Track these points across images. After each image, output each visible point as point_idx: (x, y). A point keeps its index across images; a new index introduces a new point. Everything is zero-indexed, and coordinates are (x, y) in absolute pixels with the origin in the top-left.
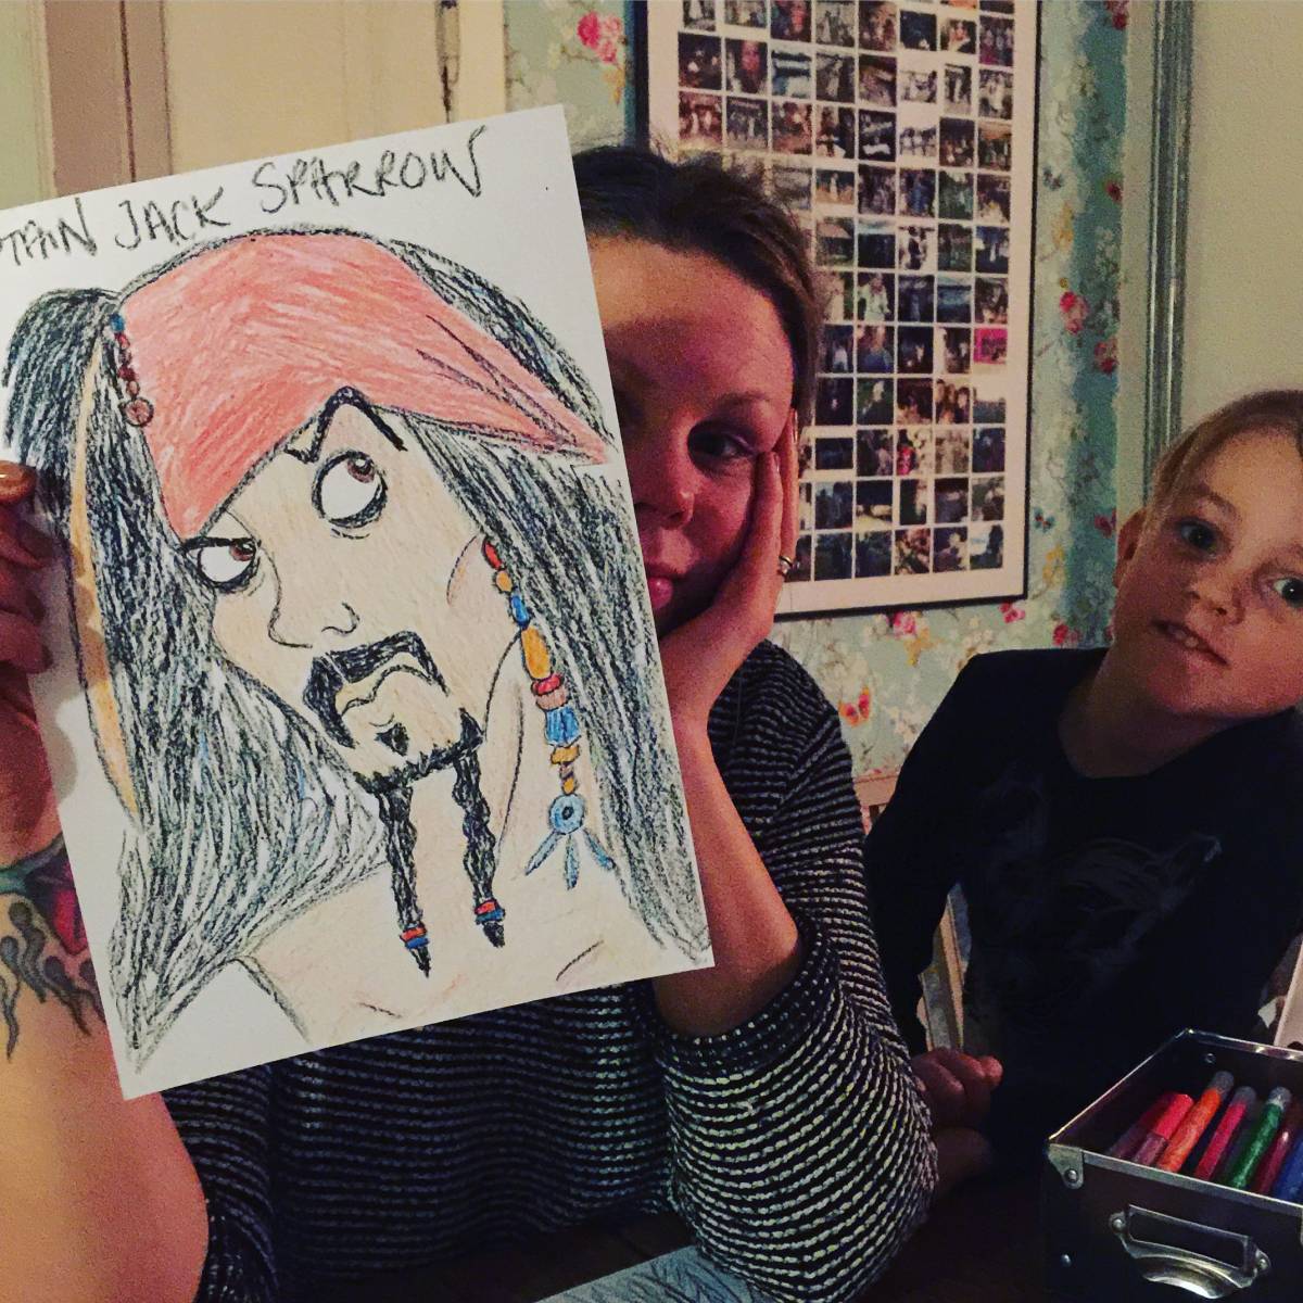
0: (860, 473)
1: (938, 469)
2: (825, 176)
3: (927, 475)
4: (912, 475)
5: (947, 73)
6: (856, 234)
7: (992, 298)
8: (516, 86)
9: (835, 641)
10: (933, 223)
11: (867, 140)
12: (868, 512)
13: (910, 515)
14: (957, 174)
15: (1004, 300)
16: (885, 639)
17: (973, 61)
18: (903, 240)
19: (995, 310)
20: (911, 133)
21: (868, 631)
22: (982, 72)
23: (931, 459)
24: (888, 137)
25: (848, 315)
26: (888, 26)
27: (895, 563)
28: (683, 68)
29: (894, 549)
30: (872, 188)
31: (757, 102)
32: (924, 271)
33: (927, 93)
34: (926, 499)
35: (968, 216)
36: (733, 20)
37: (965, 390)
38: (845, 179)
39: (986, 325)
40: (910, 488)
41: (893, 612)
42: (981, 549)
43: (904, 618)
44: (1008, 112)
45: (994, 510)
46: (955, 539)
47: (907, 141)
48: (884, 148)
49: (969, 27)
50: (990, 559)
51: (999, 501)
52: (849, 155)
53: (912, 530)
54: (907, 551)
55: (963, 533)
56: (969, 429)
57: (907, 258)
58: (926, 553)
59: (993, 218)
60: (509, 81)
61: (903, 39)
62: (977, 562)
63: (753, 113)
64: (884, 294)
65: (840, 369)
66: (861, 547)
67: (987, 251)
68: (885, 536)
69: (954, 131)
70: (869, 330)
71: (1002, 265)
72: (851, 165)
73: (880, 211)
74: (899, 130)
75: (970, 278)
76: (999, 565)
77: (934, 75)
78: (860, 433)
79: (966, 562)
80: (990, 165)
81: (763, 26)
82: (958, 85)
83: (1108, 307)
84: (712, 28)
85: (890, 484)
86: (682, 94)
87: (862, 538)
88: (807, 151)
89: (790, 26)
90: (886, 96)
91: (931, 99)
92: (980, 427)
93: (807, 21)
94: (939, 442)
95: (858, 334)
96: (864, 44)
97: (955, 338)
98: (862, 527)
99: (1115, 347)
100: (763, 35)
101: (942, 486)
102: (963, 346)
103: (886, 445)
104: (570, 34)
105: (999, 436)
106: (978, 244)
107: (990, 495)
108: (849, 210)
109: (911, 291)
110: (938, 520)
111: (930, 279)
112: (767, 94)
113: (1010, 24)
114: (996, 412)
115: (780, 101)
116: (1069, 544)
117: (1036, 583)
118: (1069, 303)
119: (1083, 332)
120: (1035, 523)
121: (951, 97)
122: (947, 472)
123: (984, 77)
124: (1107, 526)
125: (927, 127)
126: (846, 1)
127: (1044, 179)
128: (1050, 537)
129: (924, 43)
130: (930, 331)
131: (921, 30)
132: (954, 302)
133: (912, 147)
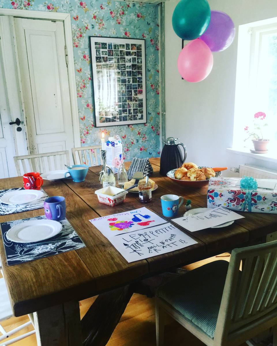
0: (123, 108)
1: (133, 108)
3: (132, 108)
4: (130, 108)
6: (121, 79)
7: (140, 86)
8: (76, 64)
9: (121, 129)
10: (131, 77)
11: (121, 68)
12: (124, 113)
13: (130, 113)
14: (135, 71)
15: (142, 86)
16: (128, 129)
18: (127, 80)
19: (141, 87)
20: (128, 66)
21: (125, 128)
22: (137, 58)
23: (132, 106)
24: (125, 67)
25: (120, 89)
26: (124, 53)
27: (128, 119)
28: (97, 61)
29: (128, 118)
30: (123, 74)
33: (130, 61)
34: (132, 111)
35: (136, 76)
36: (103, 54)
37: (137, 98)
38: (119, 73)
39: (139, 89)
40: (130, 110)
41: (129, 125)
42: (140, 117)
44: (141, 62)
45: (142, 112)
46: (136, 116)
47: (127, 67)
48: (124, 68)
49: (135, 52)
51: (142, 111)
52: (119, 70)
53: (130, 115)
54: (130, 118)
56: (137, 103)
57: (128, 82)
58: (132, 118)
59: (140, 76)
61: (126, 55)
63: (106, 65)
64: (125, 86)
65: (120, 96)
66: (123, 117)
67: (139, 80)
68: (127, 116)
69: (133, 66)
70: (123, 91)
71: (142, 82)
72: (120, 71)
73: (124, 76)
75: (137, 84)
77: (131, 59)
78: (122, 104)
79: (138, 119)
80: (139, 69)
83: (158, 86)
84: (100, 56)
85: (127, 109)
86: (96, 64)
89: (111, 54)
90: (124, 62)
91: (130, 62)
92: (139, 102)
93: (113, 54)
94: (133, 104)
95: (122, 91)
96: (121, 56)
97: (135, 91)
98: (123, 115)
99: (159, 91)
100: (107, 56)
101: (134, 110)
102: (136, 92)
103: (126, 105)
104: (82, 57)
105: (142, 103)
106: (138, 79)
108: (120, 76)
109: (129, 86)
110: (134, 114)
111: (131, 84)
112: (108, 63)
113: (141, 52)
114: (142, 100)
115: (110, 64)
116: (153, 116)
117: (148, 121)
118: (152, 86)
119: (154, 89)
120: (148, 114)
121: (133, 61)
122: (135, 108)
123: (138, 59)
124: (159, 114)
125: (130, 65)
126: (118, 51)
127: (147, 71)
128: (151, 116)
129: (129, 55)
130: (132, 90)
131: (128, 54)
132: (135, 87)
133: (128, 68)
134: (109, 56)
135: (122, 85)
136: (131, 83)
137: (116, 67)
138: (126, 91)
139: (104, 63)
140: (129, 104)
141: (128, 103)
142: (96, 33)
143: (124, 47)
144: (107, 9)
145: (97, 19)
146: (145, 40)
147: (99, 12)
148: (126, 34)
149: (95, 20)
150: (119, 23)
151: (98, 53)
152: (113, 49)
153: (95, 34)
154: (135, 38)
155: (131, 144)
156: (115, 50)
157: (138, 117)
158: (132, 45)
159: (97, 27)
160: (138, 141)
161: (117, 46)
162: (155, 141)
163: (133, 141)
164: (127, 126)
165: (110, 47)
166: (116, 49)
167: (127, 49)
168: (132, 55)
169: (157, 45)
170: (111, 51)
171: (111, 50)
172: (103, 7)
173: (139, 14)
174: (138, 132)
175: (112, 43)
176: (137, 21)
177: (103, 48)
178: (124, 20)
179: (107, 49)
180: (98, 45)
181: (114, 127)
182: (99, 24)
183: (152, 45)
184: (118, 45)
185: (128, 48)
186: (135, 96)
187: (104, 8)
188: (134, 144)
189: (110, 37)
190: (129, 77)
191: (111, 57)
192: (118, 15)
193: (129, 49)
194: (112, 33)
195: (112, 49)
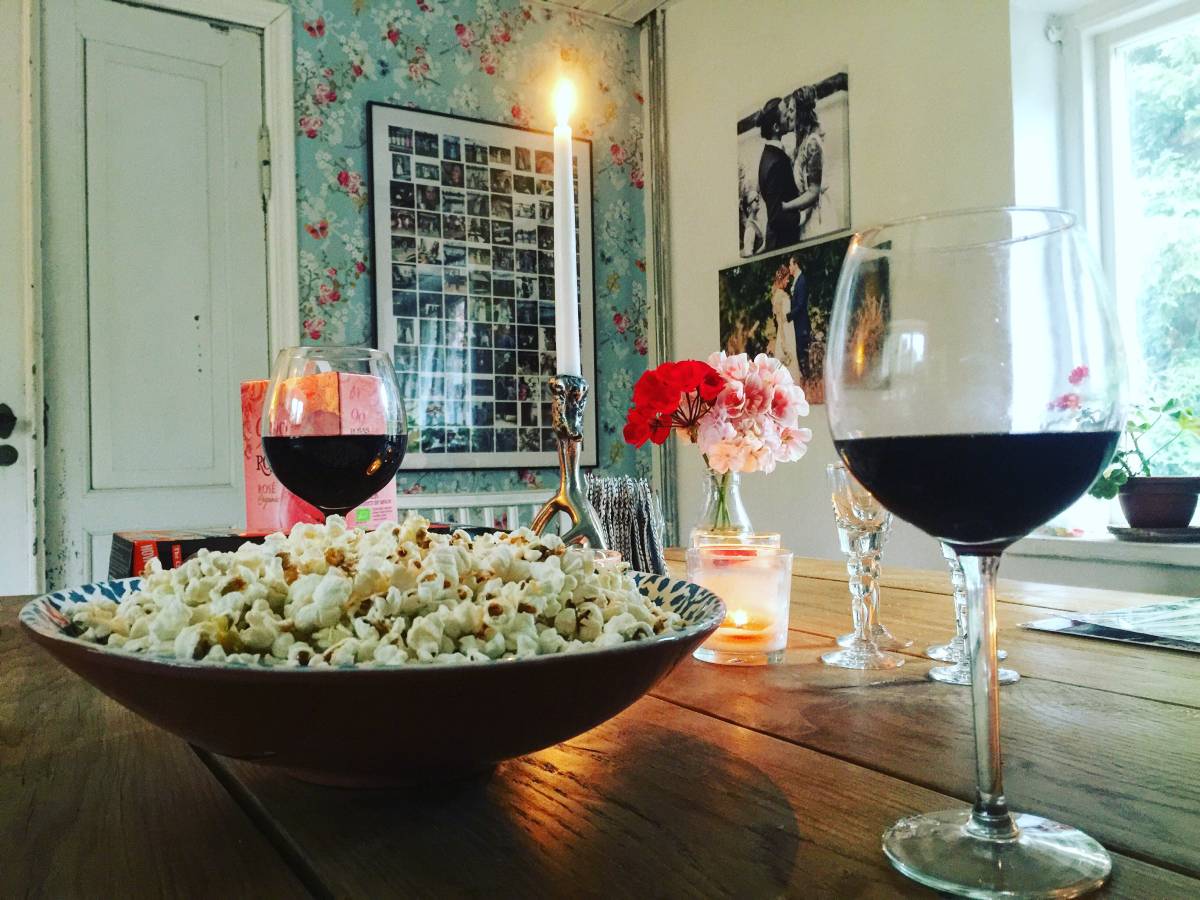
0: (497, 398)
1: (543, 398)
2: (473, 251)
3: (537, 400)
4: (528, 400)
5: (541, 205)
6: (492, 279)
8: (304, 203)
10: (537, 276)
11: (496, 235)
12: (503, 418)
13: (527, 420)
14: (549, 253)
16: (517, 485)
18: (519, 283)
20: (521, 232)
21: (507, 481)
23: (540, 393)
24: (509, 234)
25: (488, 319)
26: (507, 182)
27: (519, 445)
28: (393, 197)
29: (518, 438)
30: (500, 258)
31: (434, 214)
32: (531, 298)
33: (530, 214)
34: (537, 413)
36: (420, 176)
38: (485, 253)
40: (527, 408)
41: (522, 471)
43: (529, 474)
47: (520, 236)
48: (507, 239)
52: (487, 241)
53: (529, 428)
54: (527, 440)
57: (521, 292)
58: (538, 441)
60: (299, 201)
61: (516, 188)
63: (434, 219)
64: (509, 309)
65: (485, 345)
66: (499, 436)
68: (513, 431)
69: (545, 234)
70: (501, 327)
72: (489, 246)
73: (505, 268)
74: (515, 230)
77: (533, 205)
78: (497, 378)
81: (438, 179)
82: (548, 211)
83: (641, 322)
84: (410, 179)
85: (515, 404)
86: (392, 209)
87: (499, 431)
88: (464, 239)
89: (452, 180)
90: (507, 214)
91: (533, 217)
93: (461, 178)
94: (544, 385)
95: (494, 328)
96: (493, 190)
97: (551, 333)
98: (499, 425)
99: (645, 342)
100: (438, 184)
101: (546, 407)
103: (513, 384)
104: (333, 180)
108: (488, 268)
109: (524, 308)
110: (543, 425)
111: (535, 303)
112: (440, 211)
115: (448, 214)
117: (605, 460)
118: (618, 318)
119: (627, 333)
120: (604, 429)
121: (543, 218)
122: (549, 400)
125: (531, 230)
126: (483, 169)
128: (613, 437)
129: (527, 191)
130: (536, 328)
131: (525, 185)
132: (549, 314)
133: (523, 239)
134: (444, 183)
135: (497, 301)
136: (535, 297)
137: (474, 227)
138: (513, 327)
139: (423, 208)
140: (526, 381)
141: (522, 379)
142: (397, 96)
143: (506, 159)
144: (445, 15)
145: (403, 44)
146: (590, 142)
147: (409, 20)
148: (516, 112)
149: (395, 45)
150: (490, 70)
151: (399, 167)
152: (463, 160)
153: (391, 98)
156: (470, 164)
158: (539, 154)
159: (399, 73)
161: (479, 150)
164: (514, 475)
165: (453, 151)
166: (474, 160)
167: (518, 168)
168: (539, 192)
169: (635, 166)
170: (457, 168)
171: (454, 164)
172: (428, 2)
175: (458, 138)
177: (420, 152)
178: (510, 63)
179: (437, 156)
180: (401, 137)
182: (409, 62)
183: (619, 167)
184: (483, 150)
185: (522, 166)
186: (546, 352)
187: (433, 9)
189: (451, 116)
190: (526, 275)
191: (456, 190)
192: (488, 41)
193: (528, 168)
194: (463, 103)
195: (459, 158)
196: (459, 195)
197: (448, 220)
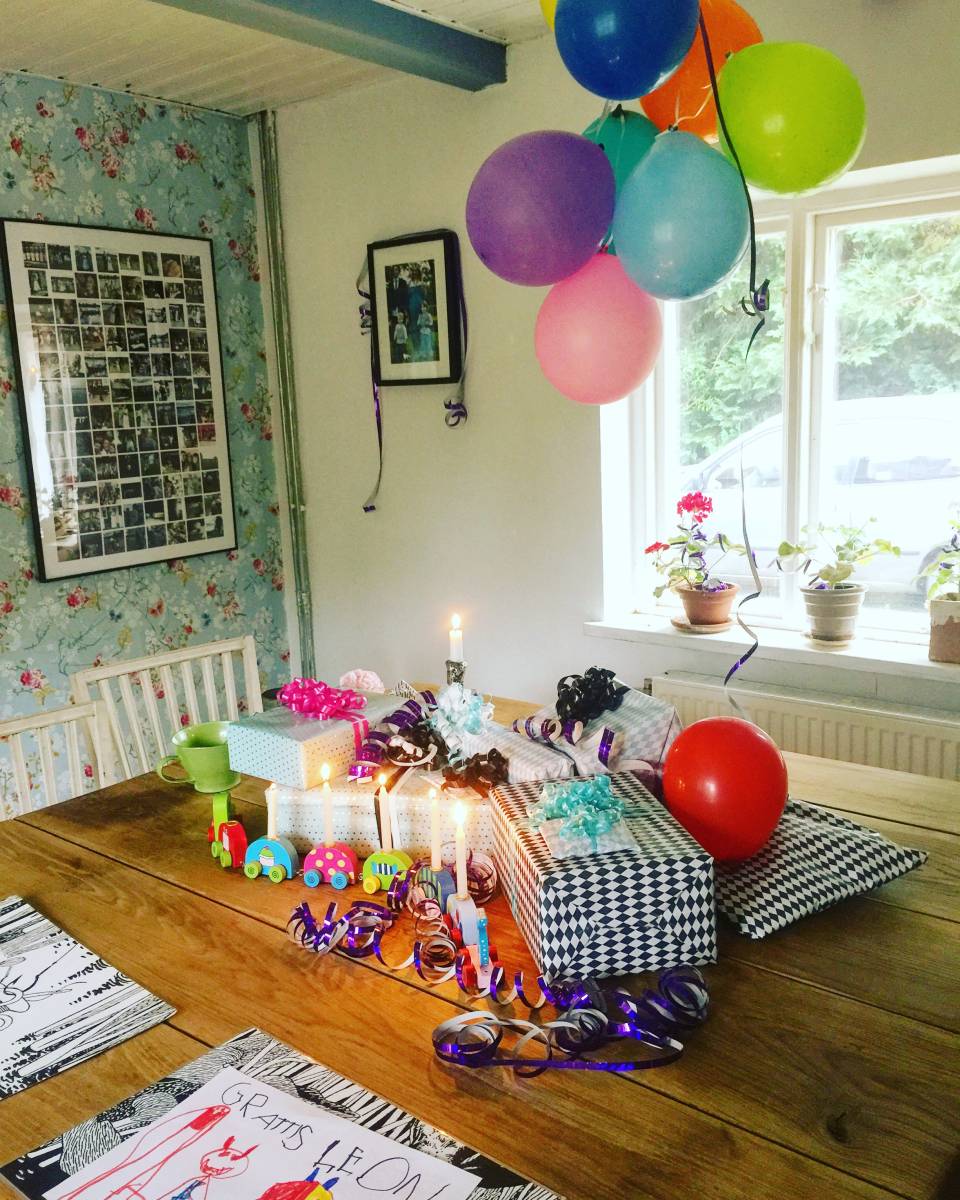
0: (146, 498)
1: (186, 493)
2: (112, 360)
3: (180, 496)
4: (173, 497)
5: (170, 308)
6: (132, 386)
7: (205, 410)
9: (142, 578)
10: (172, 378)
11: (131, 342)
12: (152, 517)
13: (173, 515)
14: (181, 354)
15: (211, 411)
16: (168, 575)
17: (183, 302)
18: (156, 387)
19: (207, 416)
20: (154, 337)
21: (158, 572)
22: (188, 307)
23: (183, 488)
24: (144, 340)
25: (132, 424)
26: (138, 288)
27: (168, 539)
28: (33, 314)
29: (167, 533)
30: (138, 365)
31: (74, 328)
32: (169, 401)
33: (161, 318)
34: (181, 507)
35: (189, 374)
36: (57, 290)
37: (196, 455)
38: (123, 361)
39: (204, 424)
40: (172, 504)
41: (171, 562)
42: (212, 528)
43: (177, 564)
44: (203, 323)
45: (216, 509)
46: (198, 525)
47: (154, 341)
48: (142, 345)
49: (180, 286)
50: (218, 532)
51: (219, 505)
52: (125, 350)
53: (176, 523)
54: (174, 533)
55: (202, 522)
56: (199, 473)
57: (160, 396)
58: (184, 533)
59: (202, 374)
61: (146, 293)
62: (211, 535)
63: (72, 333)
64: (149, 412)
65: (131, 450)
66: (150, 533)
67: (201, 390)
68: (163, 527)
69: (176, 336)
70: (144, 431)
71: (209, 395)
72: (126, 354)
73: (143, 374)
74: (149, 336)
75: (193, 402)
76: (222, 535)
77: (164, 309)
78: (144, 479)
79: (205, 535)
80: (197, 349)
81: (73, 292)
82: (177, 313)
83: (265, 410)
84: (47, 295)
85: (162, 502)
86: (33, 326)
87: (150, 529)
88: (103, 349)
89: (87, 291)
90: (140, 321)
91: (164, 321)
92: (204, 471)
93: (96, 288)
94: (185, 480)
95: (138, 433)
96: (126, 298)
97: (188, 431)
98: (149, 523)
99: (270, 427)
100: (73, 296)
101: (188, 501)
102: (193, 435)
103: (158, 484)
105: (216, 474)
106: (195, 386)
107: (214, 503)
108: (127, 376)
109: (164, 410)
110: (188, 517)
111: (172, 404)
112: (79, 324)
113: (200, 283)
114: (213, 463)
115: (86, 326)
116: (257, 521)
117: (242, 541)
118: (245, 409)
119: (254, 422)
120: (239, 513)
121: (173, 319)
122: (192, 494)
123: (190, 308)
124: (275, 511)
125: (164, 333)
126: (115, 278)
127: (226, 353)
128: (247, 519)
129: (157, 295)
130: (175, 428)
131: (155, 289)
132: (185, 414)
133: (157, 344)
134: (79, 296)
135: (138, 407)
136: (172, 398)
137: (111, 338)
138: (154, 430)
139: (62, 323)
140: (170, 479)
141: (166, 478)
142: (25, 208)
143: (135, 265)
144: (64, 119)
145: (26, 152)
146: (210, 240)
147: (30, 126)
148: (139, 215)
149: (19, 155)
150: (112, 174)
151: (36, 284)
152: (96, 271)
153: (19, 212)
154: (174, 233)
155: (185, 633)
156: (103, 274)
157: (206, 529)
158: (165, 257)
159: (25, 185)
160: (206, 618)
161: (109, 258)
162: (267, 614)
163: (191, 622)
164: (164, 566)
165: (85, 261)
166: (105, 269)
167: (147, 273)
168: (168, 296)
169: (251, 260)
170: (90, 279)
171: (86, 276)
172: (46, 107)
173: (182, 144)
174: (208, 583)
175: (89, 248)
176: (176, 169)
177: (55, 266)
178: (130, 165)
179: (70, 269)
180: (35, 252)
181: (116, 575)
182: (34, 172)
183: (236, 262)
184: (113, 257)
185: (150, 270)
186: (186, 450)
187: (53, 115)
188: (195, 633)
189: (79, 225)
190: (163, 378)
191: (91, 301)
192: (107, 143)
193: (156, 273)
194: (88, 209)
195: (91, 269)
196: (95, 306)
197: (87, 332)
